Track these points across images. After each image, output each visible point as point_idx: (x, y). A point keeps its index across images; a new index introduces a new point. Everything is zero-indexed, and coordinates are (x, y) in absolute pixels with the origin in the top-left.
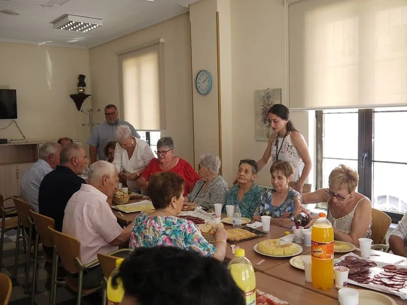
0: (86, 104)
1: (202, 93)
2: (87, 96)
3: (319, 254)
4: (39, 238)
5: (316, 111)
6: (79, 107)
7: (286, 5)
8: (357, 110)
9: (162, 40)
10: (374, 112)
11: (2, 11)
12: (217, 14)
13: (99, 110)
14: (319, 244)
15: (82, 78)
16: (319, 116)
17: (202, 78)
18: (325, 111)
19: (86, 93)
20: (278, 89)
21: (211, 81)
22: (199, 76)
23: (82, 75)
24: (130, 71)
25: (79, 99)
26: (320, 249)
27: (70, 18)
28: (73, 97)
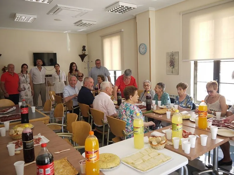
0: (86, 59)
1: (142, 53)
2: (86, 55)
3: (202, 115)
4: (81, 114)
5: (194, 61)
6: (82, 60)
7: (181, 15)
8: (213, 61)
9: (122, 30)
10: (221, 62)
11: (55, 20)
12: (149, 19)
13: (92, 62)
14: (202, 112)
15: (84, 47)
16: (196, 63)
17: (142, 47)
18: (198, 61)
19: (86, 54)
20: (177, 52)
21: (146, 48)
22: (141, 46)
23: (84, 46)
24: (107, 44)
25: (82, 57)
26: (202, 114)
27: (83, 21)
28: (80, 56)
